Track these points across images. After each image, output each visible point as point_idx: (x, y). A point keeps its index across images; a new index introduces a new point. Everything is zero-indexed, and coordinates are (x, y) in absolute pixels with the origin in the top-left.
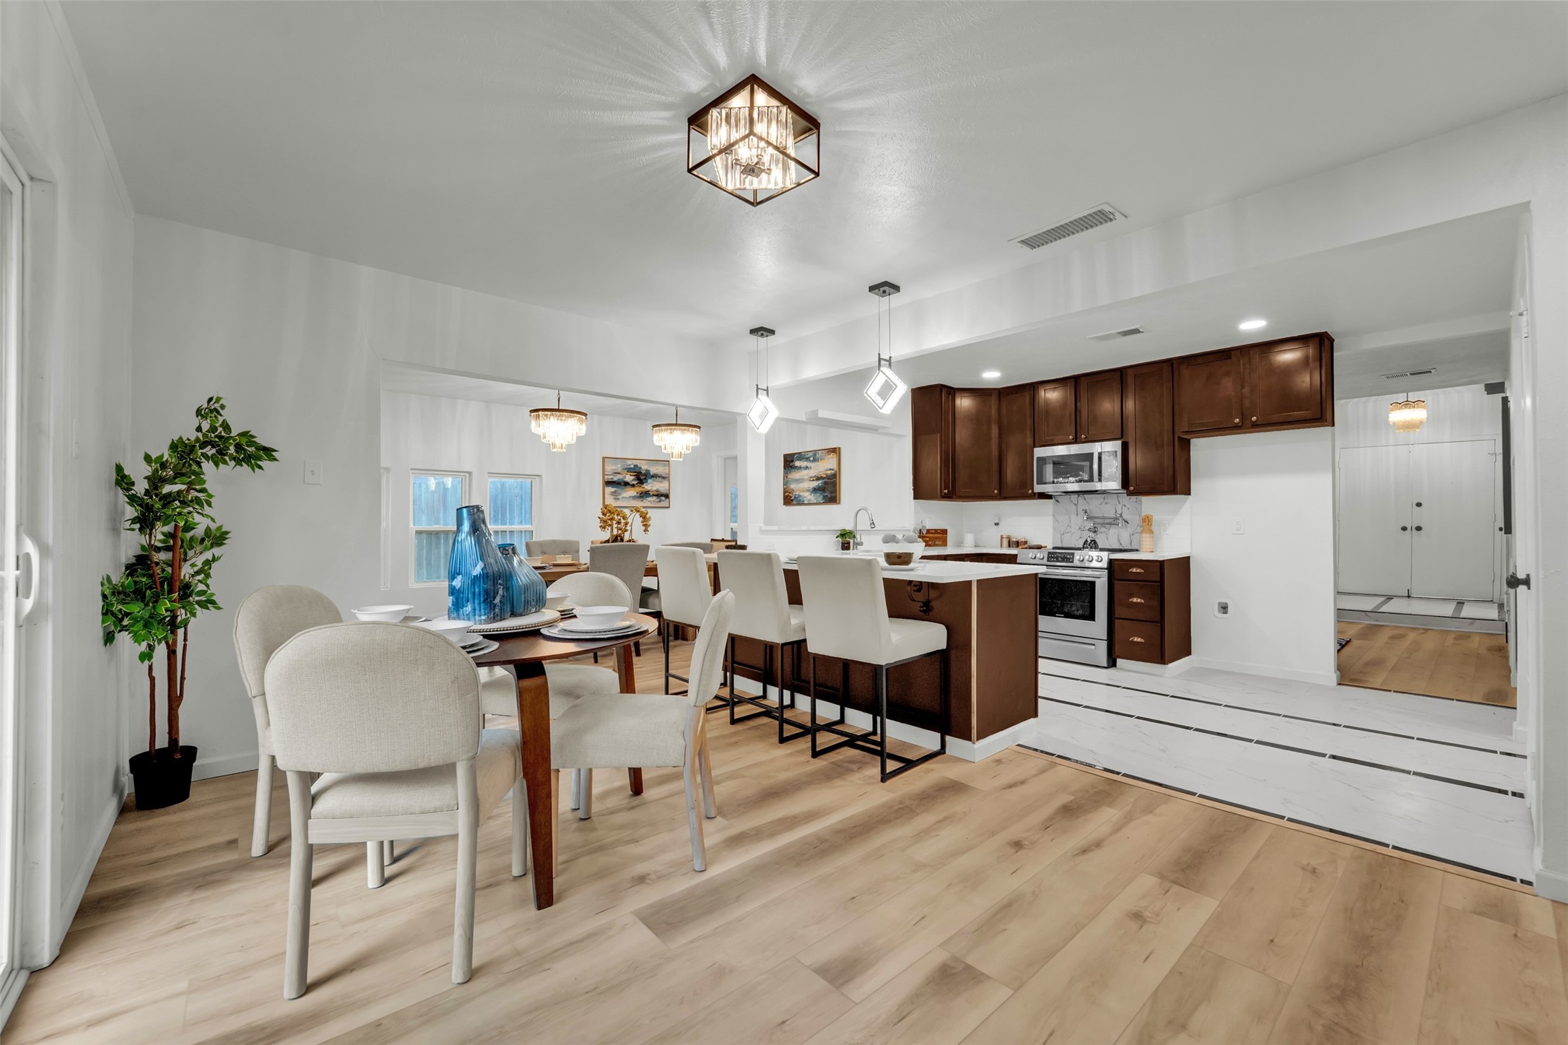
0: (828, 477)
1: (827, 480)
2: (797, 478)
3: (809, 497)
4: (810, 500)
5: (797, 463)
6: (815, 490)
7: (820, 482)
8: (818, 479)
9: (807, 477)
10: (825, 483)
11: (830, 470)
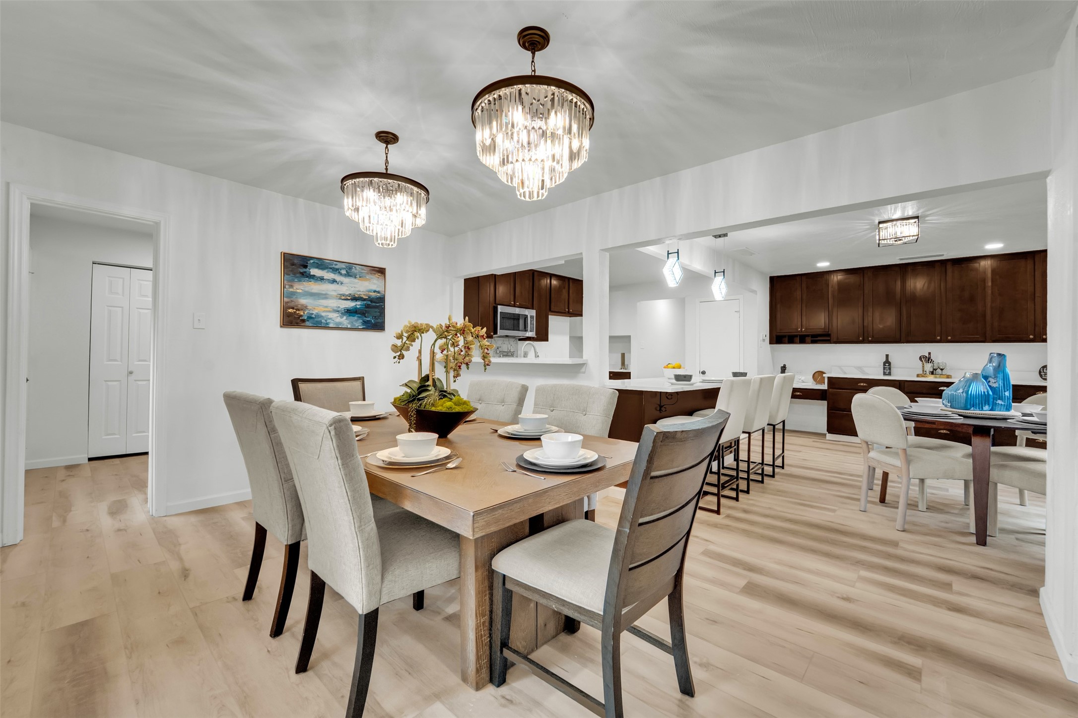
0: (371, 300)
1: (369, 303)
2: (314, 291)
3: (338, 320)
4: (340, 323)
5: (314, 271)
6: (349, 312)
7: (359, 303)
8: (354, 299)
9: (335, 294)
10: (367, 306)
11: (375, 291)
